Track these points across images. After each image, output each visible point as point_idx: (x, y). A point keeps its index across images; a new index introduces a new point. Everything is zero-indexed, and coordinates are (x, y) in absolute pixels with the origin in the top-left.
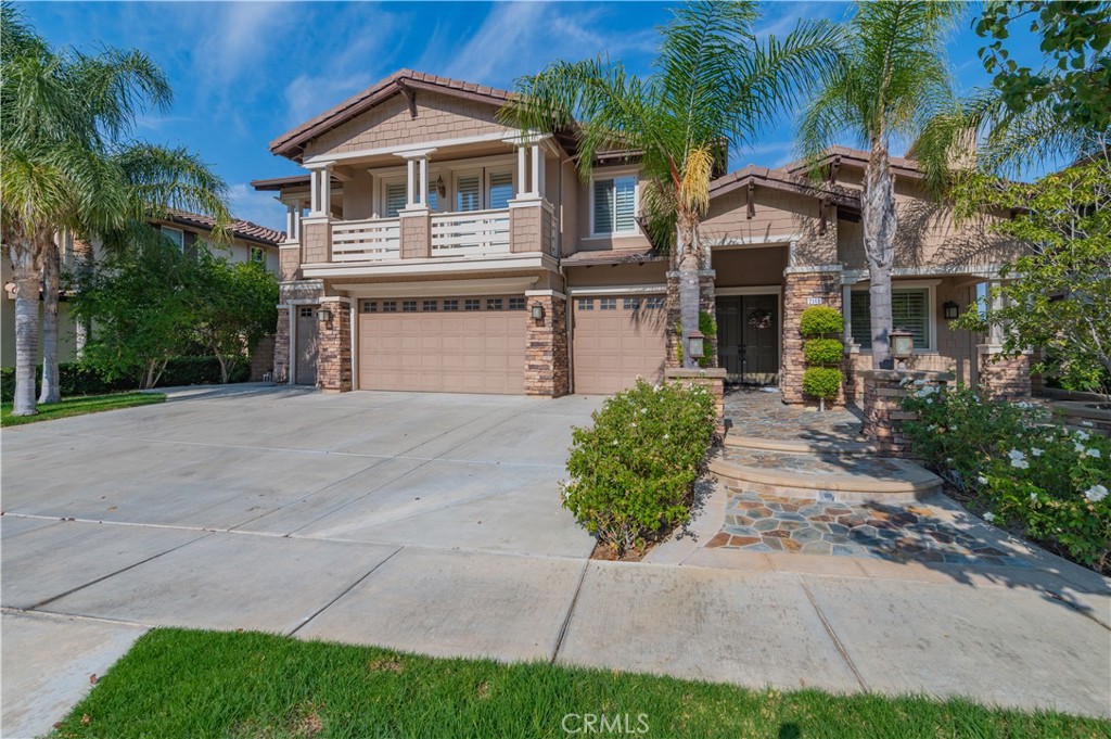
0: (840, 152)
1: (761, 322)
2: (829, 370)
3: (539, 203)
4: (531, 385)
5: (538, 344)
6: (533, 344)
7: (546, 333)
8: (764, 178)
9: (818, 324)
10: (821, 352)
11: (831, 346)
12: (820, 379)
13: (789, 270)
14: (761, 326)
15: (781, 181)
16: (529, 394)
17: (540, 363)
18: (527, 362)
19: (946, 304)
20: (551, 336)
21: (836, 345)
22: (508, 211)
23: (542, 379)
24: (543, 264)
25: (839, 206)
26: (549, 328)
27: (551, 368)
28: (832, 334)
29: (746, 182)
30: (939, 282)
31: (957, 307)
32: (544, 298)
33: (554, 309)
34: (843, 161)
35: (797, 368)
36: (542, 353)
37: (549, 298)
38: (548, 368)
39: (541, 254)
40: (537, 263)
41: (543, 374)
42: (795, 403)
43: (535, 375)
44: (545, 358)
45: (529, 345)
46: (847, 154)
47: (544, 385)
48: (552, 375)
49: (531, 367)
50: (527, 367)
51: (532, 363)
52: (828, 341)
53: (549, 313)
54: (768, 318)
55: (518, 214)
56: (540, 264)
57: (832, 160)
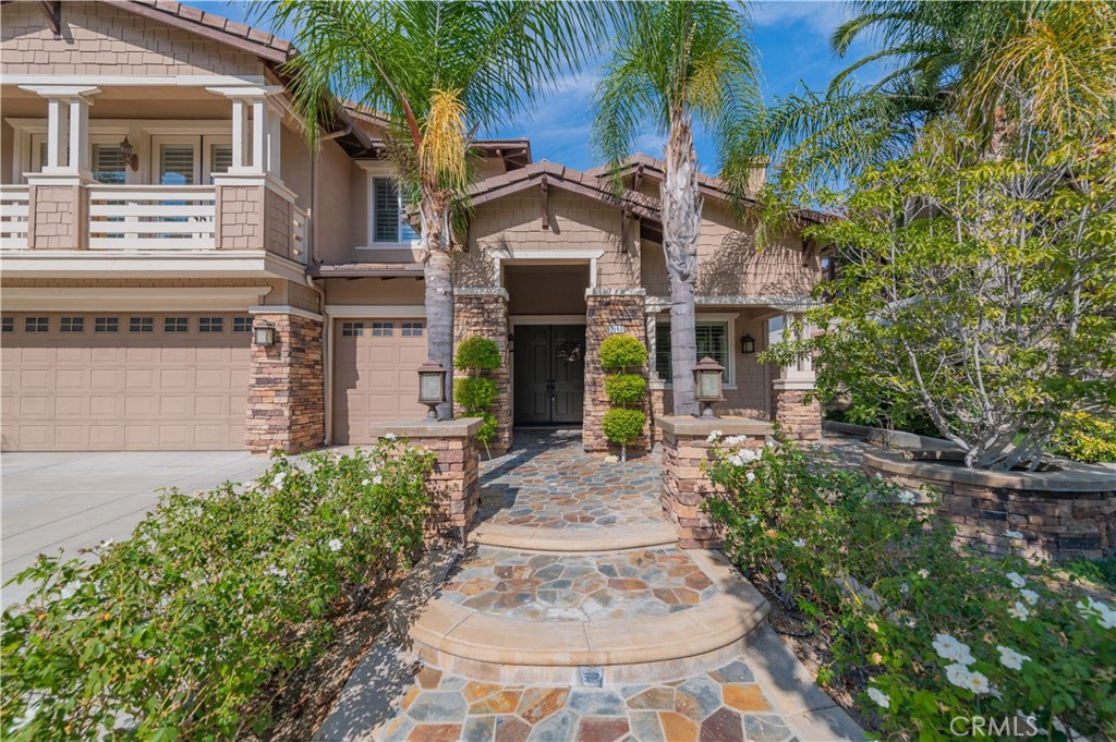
0: (643, 161)
1: (570, 355)
2: (630, 412)
3: (262, 182)
4: (257, 438)
5: (268, 381)
6: (259, 381)
7: (282, 365)
8: (560, 178)
9: (618, 356)
10: (621, 389)
11: (633, 383)
12: (621, 422)
13: (589, 292)
14: (571, 359)
15: (579, 183)
16: (253, 452)
17: (270, 407)
18: (250, 406)
19: (743, 338)
20: (287, 370)
21: (638, 381)
22: (213, 190)
23: (272, 430)
24: (266, 268)
25: (644, 220)
26: (285, 359)
27: (287, 413)
28: (634, 368)
29: (538, 180)
30: (737, 315)
31: (753, 341)
32: (278, 317)
33: (294, 334)
34: (646, 171)
35: (597, 408)
36: (274, 393)
37: (286, 317)
38: (281, 413)
39: (263, 253)
40: (259, 266)
41: (273, 422)
42: (597, 451)
43: (263, 424)
44: (276, 400)
45: (253, 382)
46: (651, 164)
47: (275, 437)
48: (288, 423)
49: (256, 413)
50: (250, 413)
51: (258, 407)
52: (629, 377)
53: (285, 338)
54: (577, 350)
55: (228, 195)
56: (262, 268)
57: (635, 170)
